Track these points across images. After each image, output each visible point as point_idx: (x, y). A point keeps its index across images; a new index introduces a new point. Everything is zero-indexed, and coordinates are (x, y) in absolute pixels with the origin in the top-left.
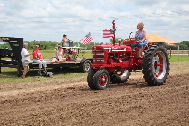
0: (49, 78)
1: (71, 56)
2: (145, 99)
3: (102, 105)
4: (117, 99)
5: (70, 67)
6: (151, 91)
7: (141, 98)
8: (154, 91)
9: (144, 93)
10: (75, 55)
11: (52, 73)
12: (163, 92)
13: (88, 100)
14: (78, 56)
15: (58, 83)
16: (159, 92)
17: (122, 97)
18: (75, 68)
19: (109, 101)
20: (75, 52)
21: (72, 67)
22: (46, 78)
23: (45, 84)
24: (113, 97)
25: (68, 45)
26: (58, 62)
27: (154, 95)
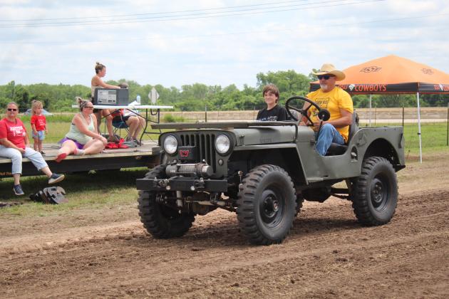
0: (50, 206)
1: (123, 133)
2: (350, 269)
3: (210, 290)
4: (260, 269)
5: (122, 169)
6: (371, 243)
7: (335, 266)
8: (381, 244)
9: (349, 251)
10: (137, 131)
11: (60, 189)
12: (408, 246)
13: (167, 276)
14: (144, 132)
15: (78, 222)
16: (396, 245)
17: (278, 262)
18: (137, 171)
19: (234, 279)
20: (135, 122)
21: (127, 169)
22: (41, 205)
23: (36, 227)
24: (249, 263)
25: (114, 97)
26: (81, 155)
27: (381, 256)
